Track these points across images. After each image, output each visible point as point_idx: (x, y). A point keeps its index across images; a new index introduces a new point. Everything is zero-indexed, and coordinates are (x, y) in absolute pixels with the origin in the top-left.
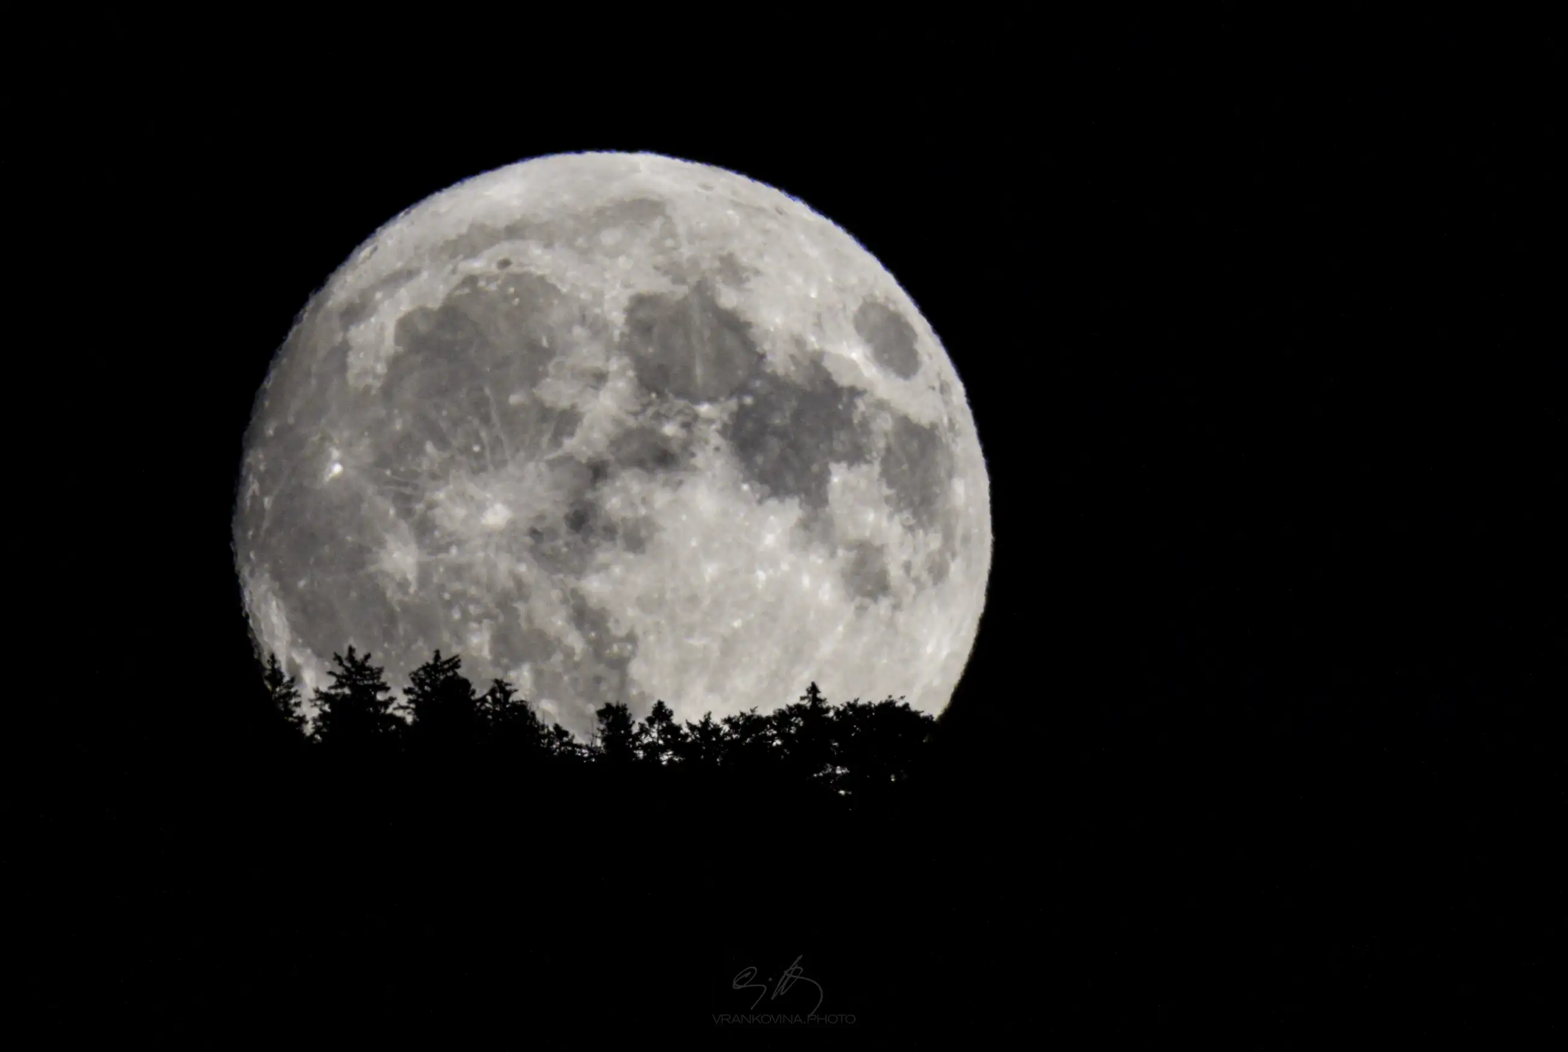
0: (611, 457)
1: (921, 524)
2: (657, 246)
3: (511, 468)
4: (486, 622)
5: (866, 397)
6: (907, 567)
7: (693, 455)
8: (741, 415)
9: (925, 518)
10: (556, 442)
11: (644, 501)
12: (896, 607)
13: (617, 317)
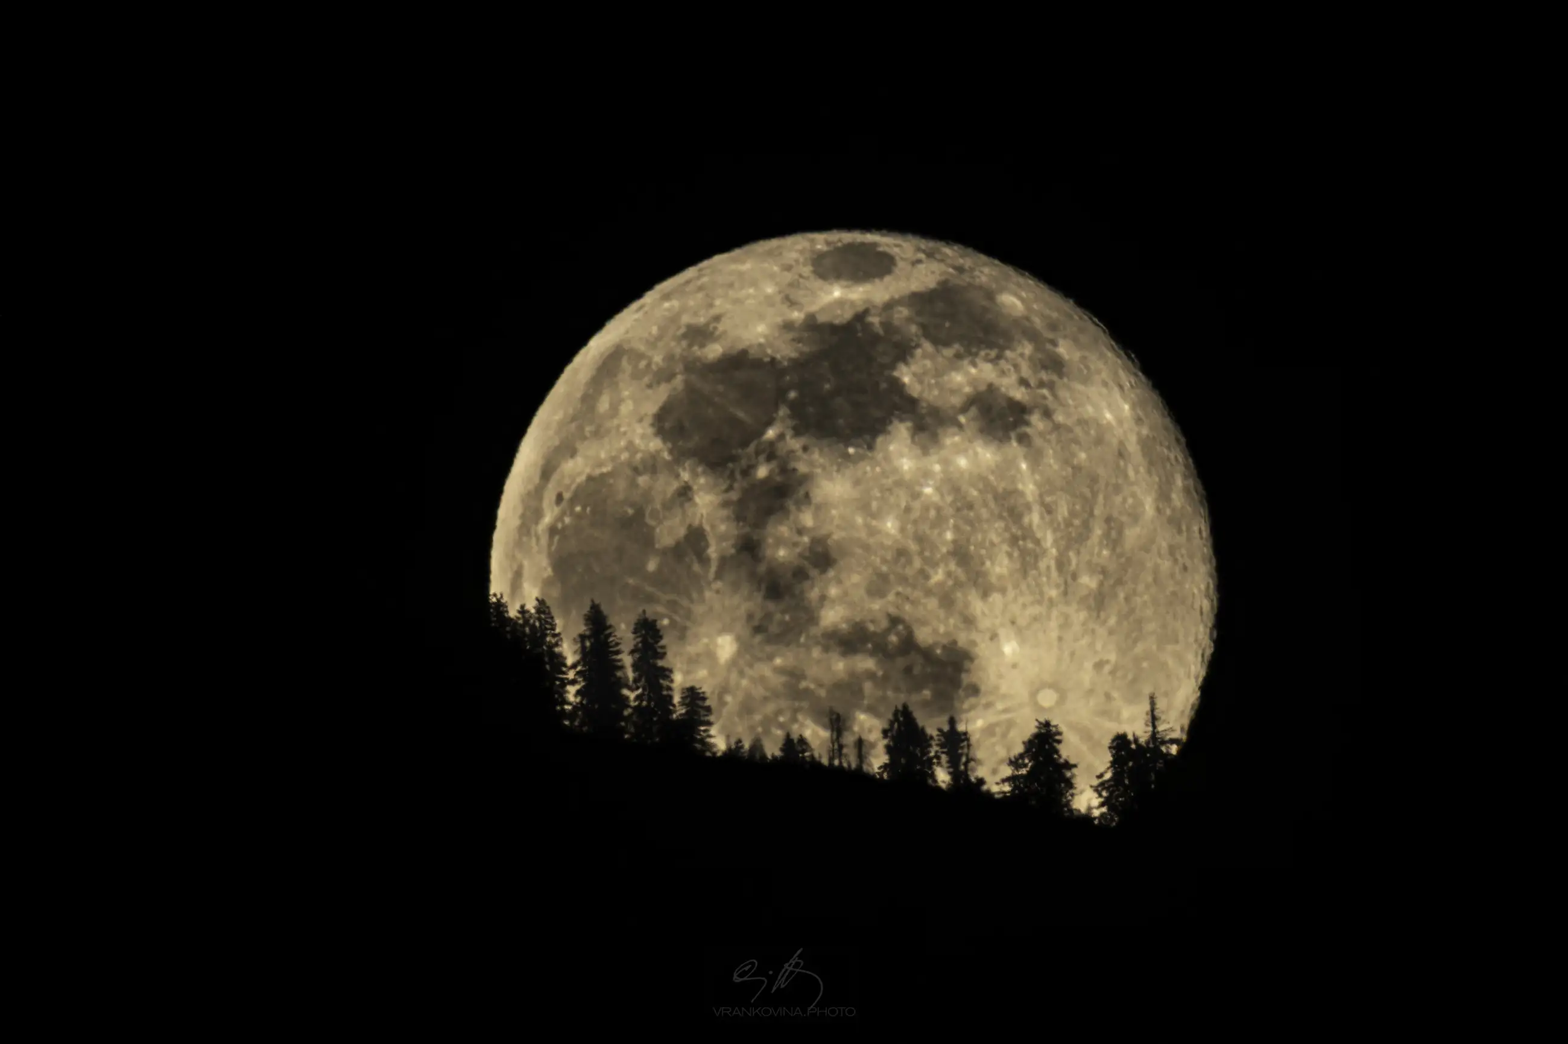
0: (747, 529)
1: (1002, 349)
2: (636, 376)
3: (699, 609)
4: (800, 717)
5: (873, 311)
6: (1023, 382)
7: (794, 470)
8: (796, 409)
9: (1001, 341)
10: (704, 561)
11: (800, 531)
12: (1047, 414)
13: (655, 444)
